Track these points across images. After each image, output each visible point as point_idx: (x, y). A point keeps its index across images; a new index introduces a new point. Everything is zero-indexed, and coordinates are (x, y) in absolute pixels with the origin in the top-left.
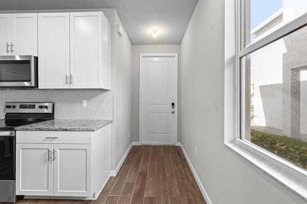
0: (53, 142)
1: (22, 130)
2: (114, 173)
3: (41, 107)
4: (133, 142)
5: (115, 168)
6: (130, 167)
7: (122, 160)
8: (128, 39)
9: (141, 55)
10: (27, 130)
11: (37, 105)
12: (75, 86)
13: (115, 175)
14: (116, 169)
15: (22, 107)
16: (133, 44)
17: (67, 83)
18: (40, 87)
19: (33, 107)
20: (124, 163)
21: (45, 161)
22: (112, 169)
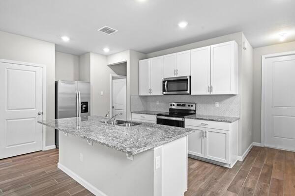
0: (205, 127)
1: (189, 118)
2: (241, 159)
3: (189, 106)
4: (254, 143)
5: (242, 154)
6: (254, 159)
7: (246, 152)
8: (250, 45)
9: (263, 57)
10: (191, 118)
11: (187, 105)
12: (214, 93)
13: (242, 160)
14: (243, 156)
15: (178, 105)
16: (253, 48)
17: (209, 91)
18: (192, 94)
19: (184, 105)
20: (248, 155)
21: (200, 137)
22: (239, 155)
